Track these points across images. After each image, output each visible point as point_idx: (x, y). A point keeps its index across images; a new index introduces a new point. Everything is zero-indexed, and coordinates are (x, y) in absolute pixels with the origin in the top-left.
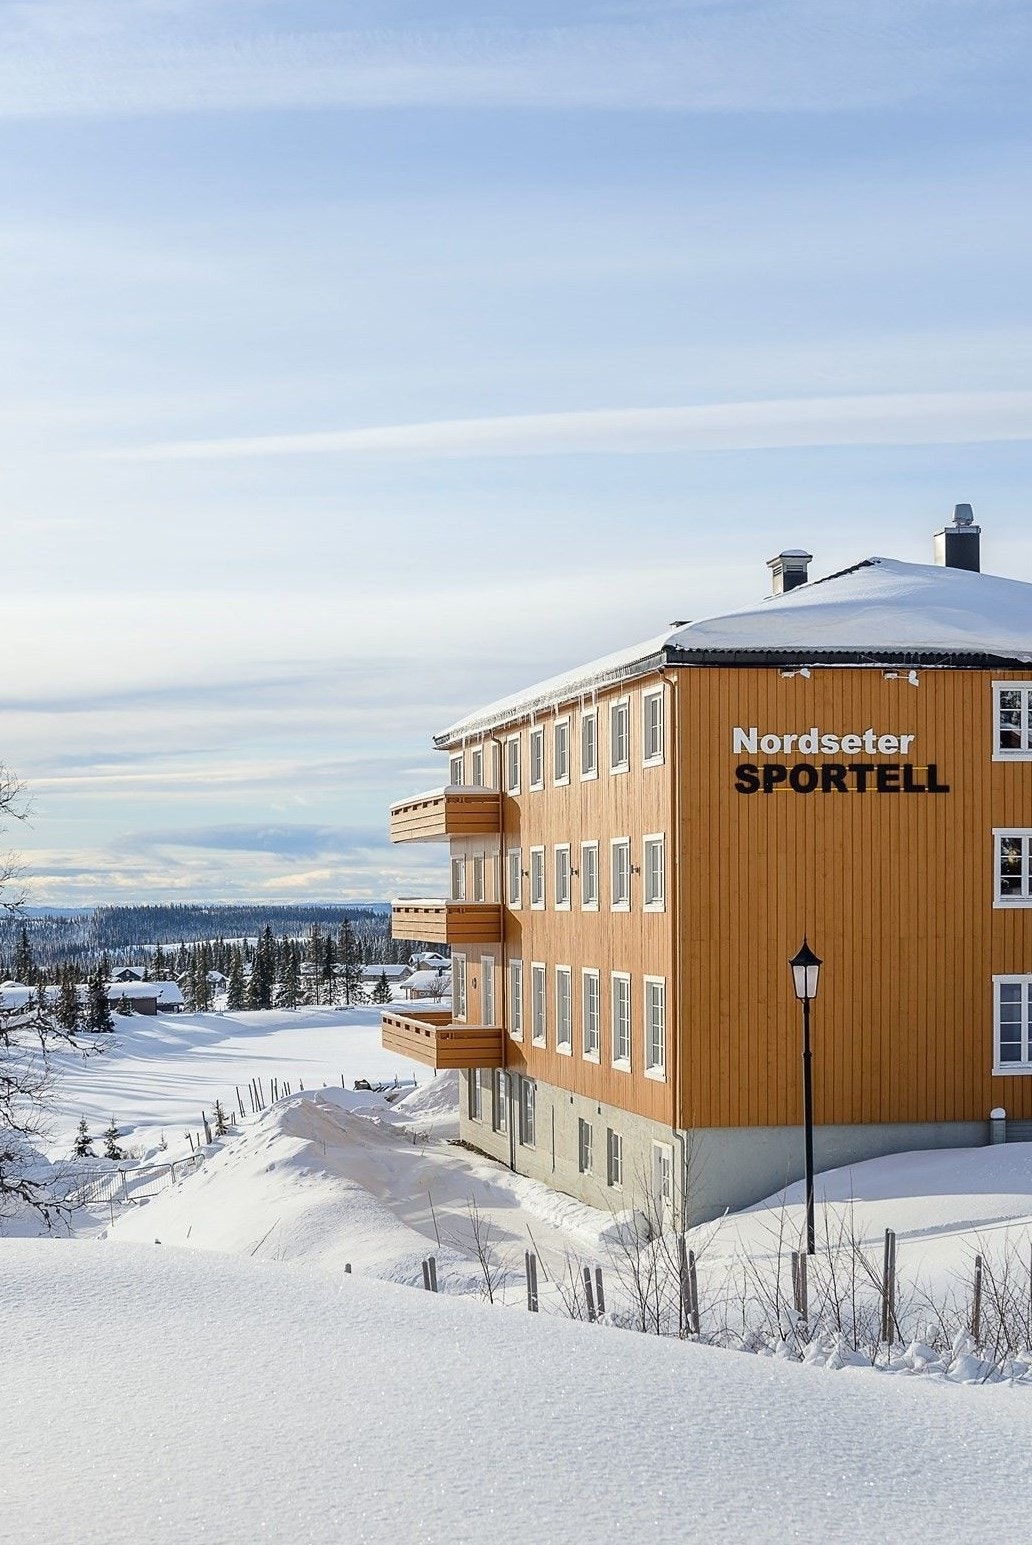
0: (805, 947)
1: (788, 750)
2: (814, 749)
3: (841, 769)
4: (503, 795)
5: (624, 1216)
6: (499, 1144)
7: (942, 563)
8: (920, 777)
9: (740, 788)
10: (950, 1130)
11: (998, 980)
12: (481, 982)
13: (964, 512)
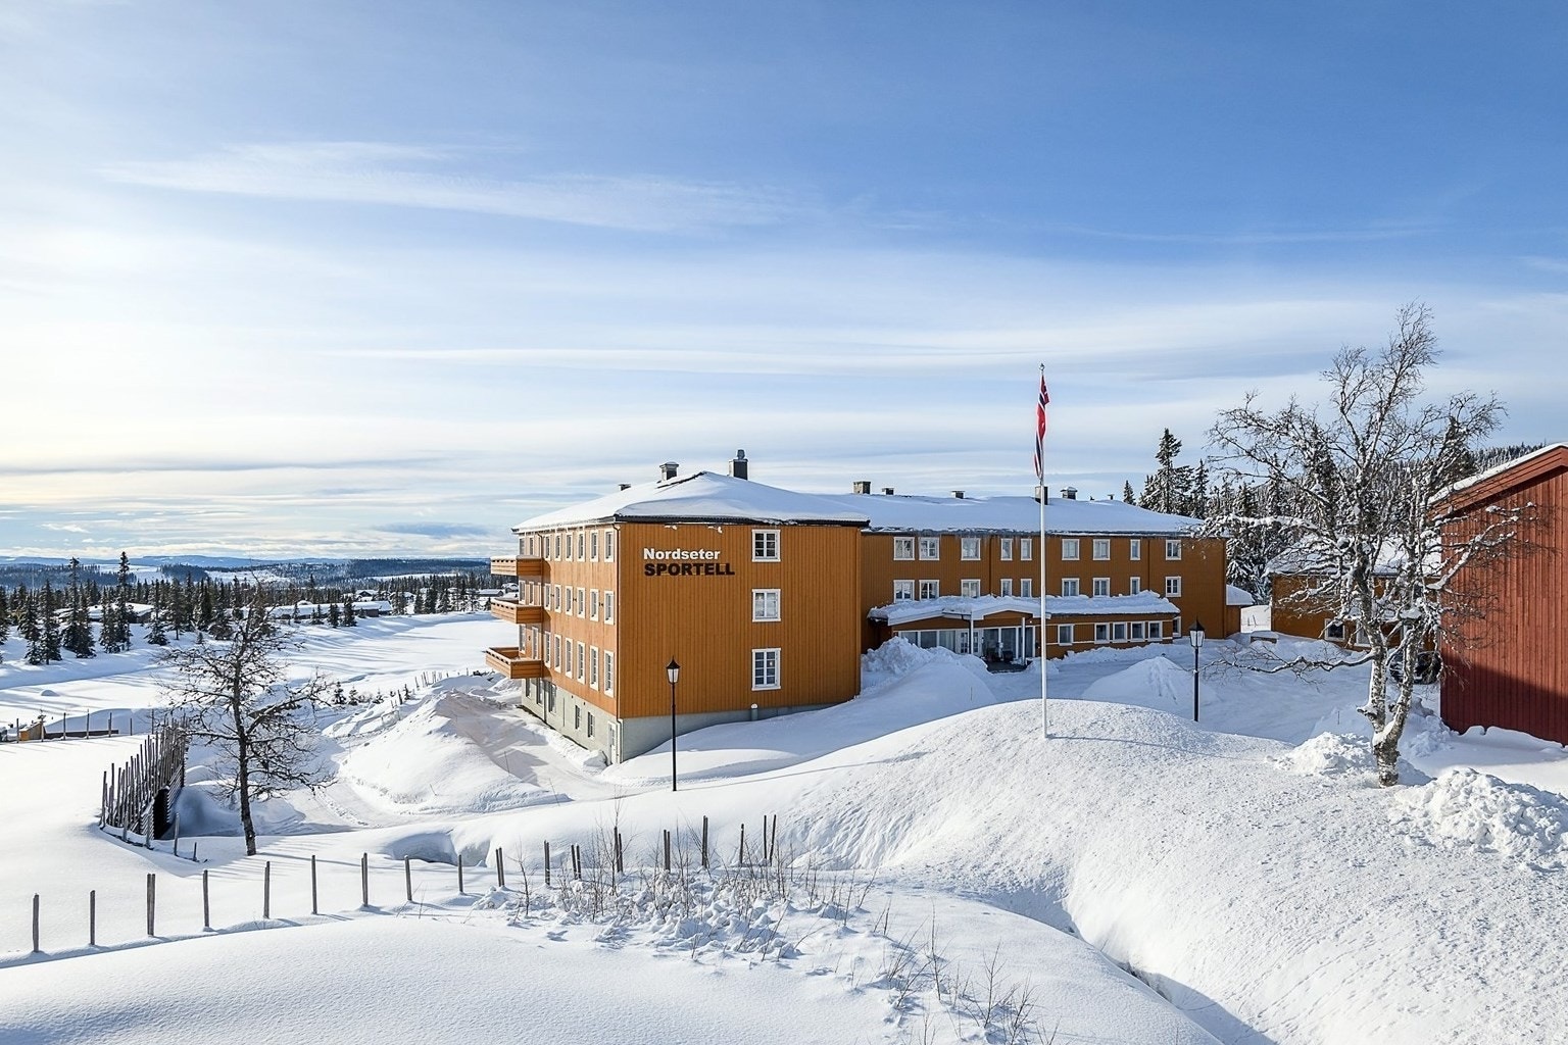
0: (673, 661)
1: (667, 558)
2: (678, 557)
3: (689, 565)
4: (543, 559)
5: (595, 753)
6: (539, 710)
7: (732, 475)
8: (723, 569)
9: (647, 574)
10: (735, 714)
11: (754, 651)
12: (532, 638)
13: (741, 453)
